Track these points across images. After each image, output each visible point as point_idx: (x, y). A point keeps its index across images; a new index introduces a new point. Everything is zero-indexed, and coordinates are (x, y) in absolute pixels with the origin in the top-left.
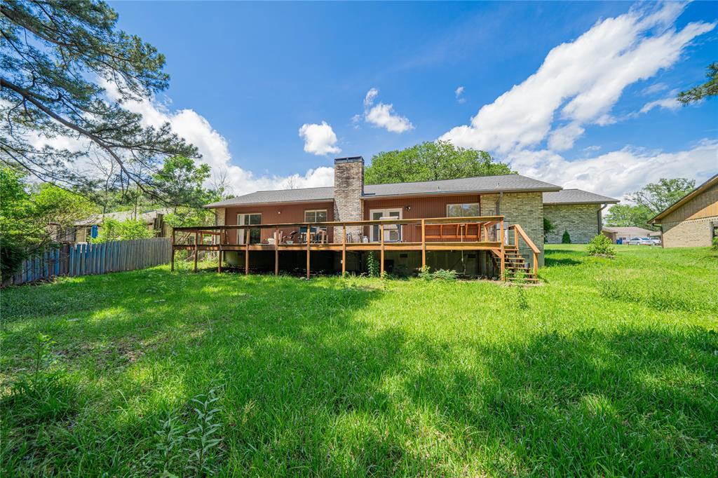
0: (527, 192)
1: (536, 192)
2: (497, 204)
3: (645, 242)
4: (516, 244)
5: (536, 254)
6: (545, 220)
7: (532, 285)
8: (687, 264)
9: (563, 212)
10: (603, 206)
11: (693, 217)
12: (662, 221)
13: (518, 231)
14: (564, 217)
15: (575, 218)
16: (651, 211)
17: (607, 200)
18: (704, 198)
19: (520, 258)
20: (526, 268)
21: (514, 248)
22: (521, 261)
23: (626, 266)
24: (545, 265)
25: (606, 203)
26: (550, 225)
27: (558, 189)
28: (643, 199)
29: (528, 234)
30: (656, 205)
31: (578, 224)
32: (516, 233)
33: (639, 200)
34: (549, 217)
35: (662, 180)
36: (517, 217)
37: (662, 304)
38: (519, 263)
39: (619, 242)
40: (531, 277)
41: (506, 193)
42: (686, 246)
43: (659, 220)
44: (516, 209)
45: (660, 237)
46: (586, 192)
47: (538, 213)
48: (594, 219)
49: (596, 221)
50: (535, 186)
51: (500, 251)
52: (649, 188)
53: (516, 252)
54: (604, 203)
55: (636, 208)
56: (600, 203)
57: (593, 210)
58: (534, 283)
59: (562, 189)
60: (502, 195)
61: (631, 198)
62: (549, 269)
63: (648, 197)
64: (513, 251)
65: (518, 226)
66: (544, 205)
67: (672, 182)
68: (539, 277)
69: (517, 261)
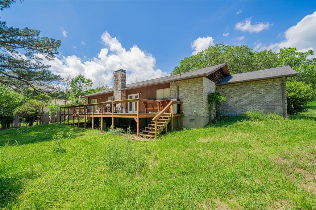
0: (193, 78)
1: (199, 78)
2: (178, 87)
29: (194, 105)
44: (188, 90)
47: (200, 92)
60: (174, 82)
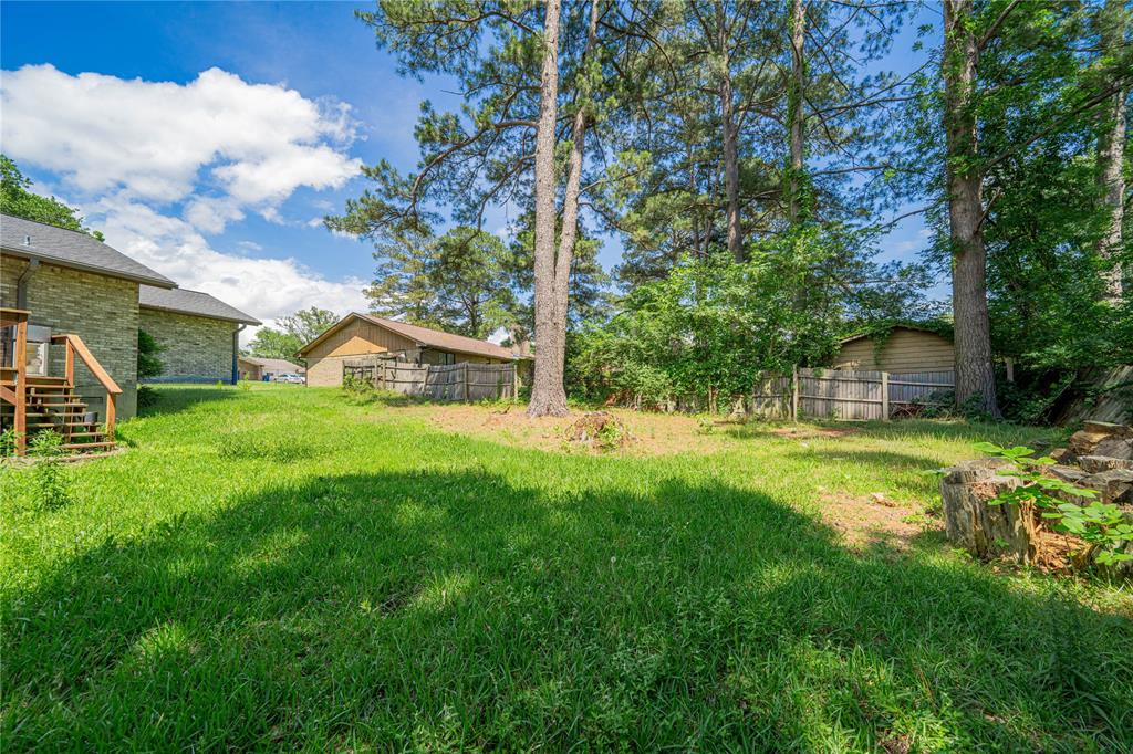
0: (106, 275)
1: (128, 281)
2: (21, 283)
3: (293, 379)
4: (68, 373)
5: (113, 396)
6: (141, 334)
7: (98, 454)
8: (321, 405)
9: (181, 325)
10: (241, 326)
11: (332, 354)
12: (306, 355)
13: (74, 350)
14: (181, 334)
15: (200, 339)
16: (302, 343)
17: (246, 319)
18: (341, 336)
19: (76, 403)
20: (88, 423)
21: (62, 382)
22: (77, 410)
23: (262, 411)
24: (138, 415)
25: (246, 323)
26: (152, 345)
27: (169, 286)
28: (295, 327)
29: (100, 356)
30: (306, 336)
31: (204, 347)
32: (68, 352)
33: (291, 328)
34: (153, 331)
35: (313, 309)
36: (76, 319)
37: (287, 455)
38: (73, 414)
39: (266, 378)
40: (99, 440)
41: (46, 263)
42: (324, 385)
43: (305, 354)
44: (75, 302)
45: (304, 375)
46: (220, 302)
47: (129, 319)
48: (228, 343)
49: (230, 347)
50: (125, 269)
51: (13, 389)
52: (300, 315)
53: (67, 391)
54: (242, 322)
55: (287, 337)
56: (238, 322)
57: (226, 329)
58: (105, 450)
59: (176, 287)
60: (34, 265)
61: (283, 324)
62: (143, 422)
63: (300, 325)
64: (59, 390)
65: (75, 339)
66: (143, 308)
67: (322, 313)
68: (119, 437)
69: (69, 409)
